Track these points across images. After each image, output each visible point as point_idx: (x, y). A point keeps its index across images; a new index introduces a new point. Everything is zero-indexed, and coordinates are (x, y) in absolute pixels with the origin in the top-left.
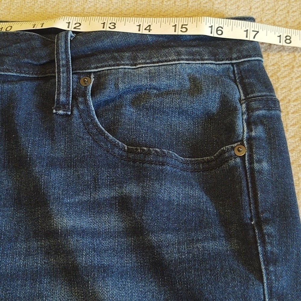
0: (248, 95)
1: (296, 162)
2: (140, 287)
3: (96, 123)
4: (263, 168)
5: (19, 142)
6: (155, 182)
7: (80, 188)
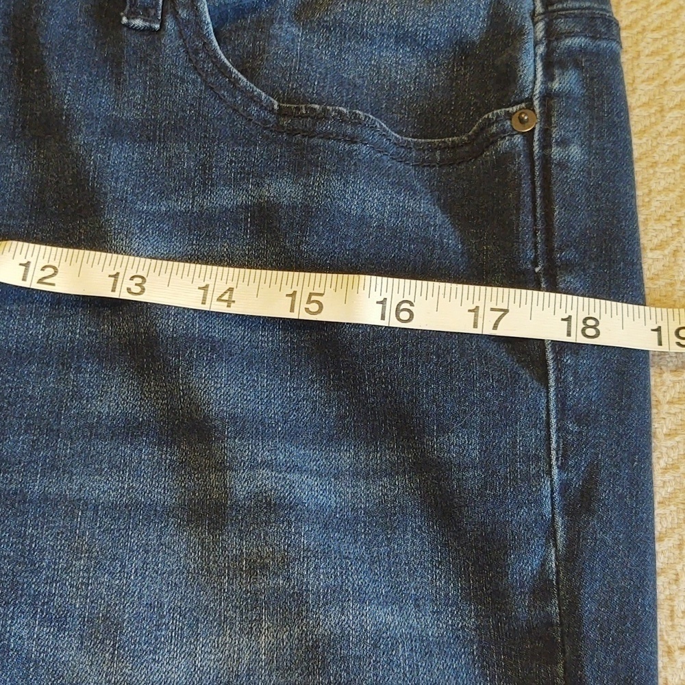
0: (552, 4)
1: (647, 157)
2: (288, 389)
3: (214, 50)
4: (571, 157)
5: (46, 83)
6: (332, 176)
7: (173, 185)
